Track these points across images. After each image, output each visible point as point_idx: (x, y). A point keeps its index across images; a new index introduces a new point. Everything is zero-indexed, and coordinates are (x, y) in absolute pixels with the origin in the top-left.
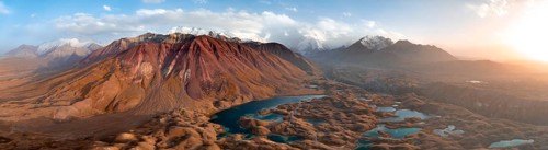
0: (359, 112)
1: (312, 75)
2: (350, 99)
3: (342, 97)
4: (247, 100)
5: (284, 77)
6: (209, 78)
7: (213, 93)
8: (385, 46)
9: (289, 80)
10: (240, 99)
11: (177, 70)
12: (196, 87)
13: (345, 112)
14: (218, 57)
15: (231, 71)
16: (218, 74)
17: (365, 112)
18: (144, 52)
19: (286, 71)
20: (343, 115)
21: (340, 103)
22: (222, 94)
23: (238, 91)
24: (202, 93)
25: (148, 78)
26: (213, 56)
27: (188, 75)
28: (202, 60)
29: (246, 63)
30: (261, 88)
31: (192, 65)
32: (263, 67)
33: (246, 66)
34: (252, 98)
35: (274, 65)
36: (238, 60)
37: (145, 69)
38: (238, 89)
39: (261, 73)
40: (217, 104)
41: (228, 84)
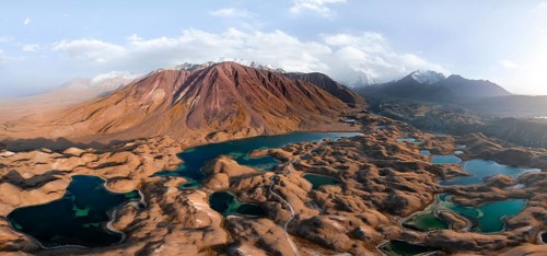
0: (403, 167)
1: (353, 107)
2: (390, 141)
3: (380, 138)
4: (254, 133)
5: (318, 108)
6: (218, 106)
7: (216, 123)
8: (436, 80)
9: (321, 111)
10: (244, 132)
11: (187, 97)
12: (200, 115)
13: (378, 166)
14: (237, 84)
15: (248, 99)
16: (231, 101)
17: (413, 167)
18: (162, 79)
19: (322, 102)
20: (374, 171)
21: (375, 147)
22: (227, 124)
23: (247, 123)
24: (204, 121)
25: (156, 104)
26: (231, 83)
27: (196, 101)
28: (216, 86)
29: (273, 91)
30: (281, 120)
31: (204, 91)
32: (294, 97)
33: (271, 95)
34: (261, 131)
35: (308, 95)
36: (263, 88)
37: (158, 95)
38: (248, 119)
39: (289, 104)
40: (211, 135)
41: (239, 113)
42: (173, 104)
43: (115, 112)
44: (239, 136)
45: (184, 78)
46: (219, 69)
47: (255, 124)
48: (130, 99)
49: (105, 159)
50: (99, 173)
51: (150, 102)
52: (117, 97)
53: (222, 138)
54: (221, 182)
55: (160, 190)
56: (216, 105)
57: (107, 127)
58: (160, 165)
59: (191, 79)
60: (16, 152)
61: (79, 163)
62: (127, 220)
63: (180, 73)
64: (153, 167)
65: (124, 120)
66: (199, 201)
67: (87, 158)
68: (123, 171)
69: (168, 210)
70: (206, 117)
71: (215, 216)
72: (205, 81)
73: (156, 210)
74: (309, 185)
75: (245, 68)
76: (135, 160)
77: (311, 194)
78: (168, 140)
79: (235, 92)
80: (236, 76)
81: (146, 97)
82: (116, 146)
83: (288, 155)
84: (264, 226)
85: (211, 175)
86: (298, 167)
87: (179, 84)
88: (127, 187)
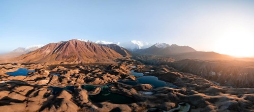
1: (125, 57)
4: (77, 63)
5: (108, 56)
7: (65, 59)
8: (166, 47)
9: (109, 58)
10: (74, 62)
11: (57, 51)
12: (61, 56)
14: (76, 47)
15: (79, 52)
16: (72, 53)
18: (50, 46)
19: (111, 54)
22: (69, 59)
23: (76, 60)
25: (47, 54)
26: (74, 47)
27: (60, 53)
28: (68, 48)
29: (90, 50)
30: (89, 59)
31: (64, 49)
32: (98, 52)
33: (88, 51)
34: (80, 62)
35: (105, 51)
36: (86, 48)
37: (48, 51)
38: (77, 59)
39: (95, 54)
40: (62, 62)
41: (74, 57)
42: (52, 54)
43: (33, 57)
44: (72, 63)
45: (58, 45)
46: (71, 42)
47: (79, 60)
48: (38, 53)
51: (45, 54)
52: (34, 53)
53: (66, 63)
56: (67, 54)
57: (30, 61)
59: (60, 45)
63: (57, 44)
65: (35, 59)
70: (63, 58)
72: (65, 46)
75: (81, 42)
79: (75, 50)
80: (76, 44)
81: (44, 52)
87: (56, 48)
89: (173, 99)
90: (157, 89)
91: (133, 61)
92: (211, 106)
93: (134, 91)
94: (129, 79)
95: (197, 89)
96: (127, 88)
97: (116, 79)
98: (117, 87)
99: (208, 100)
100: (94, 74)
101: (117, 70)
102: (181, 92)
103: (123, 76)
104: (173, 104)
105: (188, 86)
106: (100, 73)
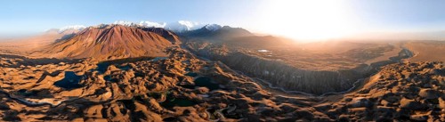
1: (174, 44)
4: (126, 57)
7: (112, 52)
8: (217, 29)
9: (158, 47)
10: (122, 56)
11: (102, 41)
12: (106, 49)
14: (122, 35)
15: (126, 42)
16: (118, 43)
18: (92, 33)
19: (159, 42)
22: (116, 53)
23: (124, 53)
24: (107, 51)
25: (89, 44)
26: (119, 34)
27: (105, 43)
28: (113, 36)
30: (138, 51)
31: (108, 39)
32: (146, 40)
33: (136, 39)
34: (129, 56)
36: (133, 37)
37: (90, 40)
38: (125, 51)
39: (143, 43)
40: (109, 57)
41: (122, 49)
42: (96, 44)
44: (120, 58)
45: (100, 33)
46: (115, 28)
47: (127, 53)
49: (73, 65)
50: (72, 70)
51: (87, 43)
53: (113, 58)
54: (108, 73)
55: (91, 74)
56: (113, 45)
57: (71, 54)
58: (91, 67)
59: (103, 33)
60: (42, 65)
61: (65, 68)
62: (83, 81)
64: (88, 68)
65: (77, 51)
66: (101, 77)
67: (67, 66)
68: (79, 69)
69: (93, 79)
70: (109, 50)
71: (104, 81)
72: (109, 34)
73: (90, 79)
74: (134, 76)
75: (125, 27)
76: (83, 66)
77: (132, 79)
78: (93, 59)
79: (121, 39)
80: (122, 31)
81: (85, 41)
82: (76, 61)
83: (133, 65)
84: (114, 84)
85: (106, 70)
86: (134, 70)
87: (99, 35)
88: (82, 74)
89: (224, 101)
90: (212, 92)
91: (184, 53)
92: (251, 109)
93: (193, 95)
94: (186, 81)
95: (245, 93)
96: (187, 92)
97: (174, 82)
98: (179, 92)
99: (250, 104)
100: (151, 77)
101: (172, 71)
102: (231, 95)
103: (180, 79)
104: (224, 105)
105: (237, 90)
106: (157, 76)
